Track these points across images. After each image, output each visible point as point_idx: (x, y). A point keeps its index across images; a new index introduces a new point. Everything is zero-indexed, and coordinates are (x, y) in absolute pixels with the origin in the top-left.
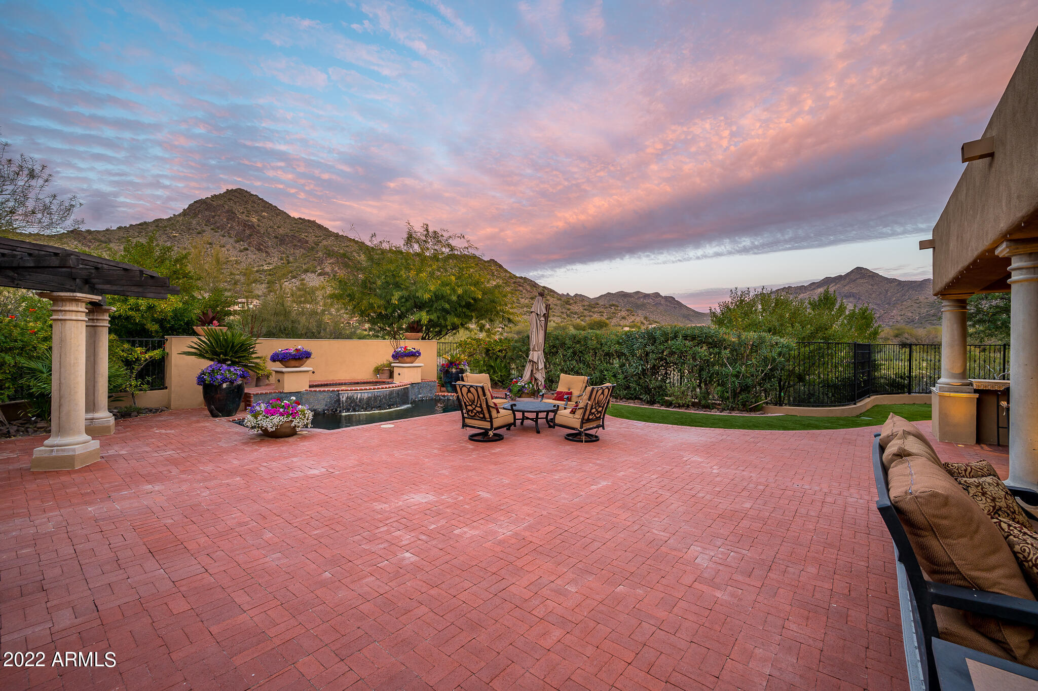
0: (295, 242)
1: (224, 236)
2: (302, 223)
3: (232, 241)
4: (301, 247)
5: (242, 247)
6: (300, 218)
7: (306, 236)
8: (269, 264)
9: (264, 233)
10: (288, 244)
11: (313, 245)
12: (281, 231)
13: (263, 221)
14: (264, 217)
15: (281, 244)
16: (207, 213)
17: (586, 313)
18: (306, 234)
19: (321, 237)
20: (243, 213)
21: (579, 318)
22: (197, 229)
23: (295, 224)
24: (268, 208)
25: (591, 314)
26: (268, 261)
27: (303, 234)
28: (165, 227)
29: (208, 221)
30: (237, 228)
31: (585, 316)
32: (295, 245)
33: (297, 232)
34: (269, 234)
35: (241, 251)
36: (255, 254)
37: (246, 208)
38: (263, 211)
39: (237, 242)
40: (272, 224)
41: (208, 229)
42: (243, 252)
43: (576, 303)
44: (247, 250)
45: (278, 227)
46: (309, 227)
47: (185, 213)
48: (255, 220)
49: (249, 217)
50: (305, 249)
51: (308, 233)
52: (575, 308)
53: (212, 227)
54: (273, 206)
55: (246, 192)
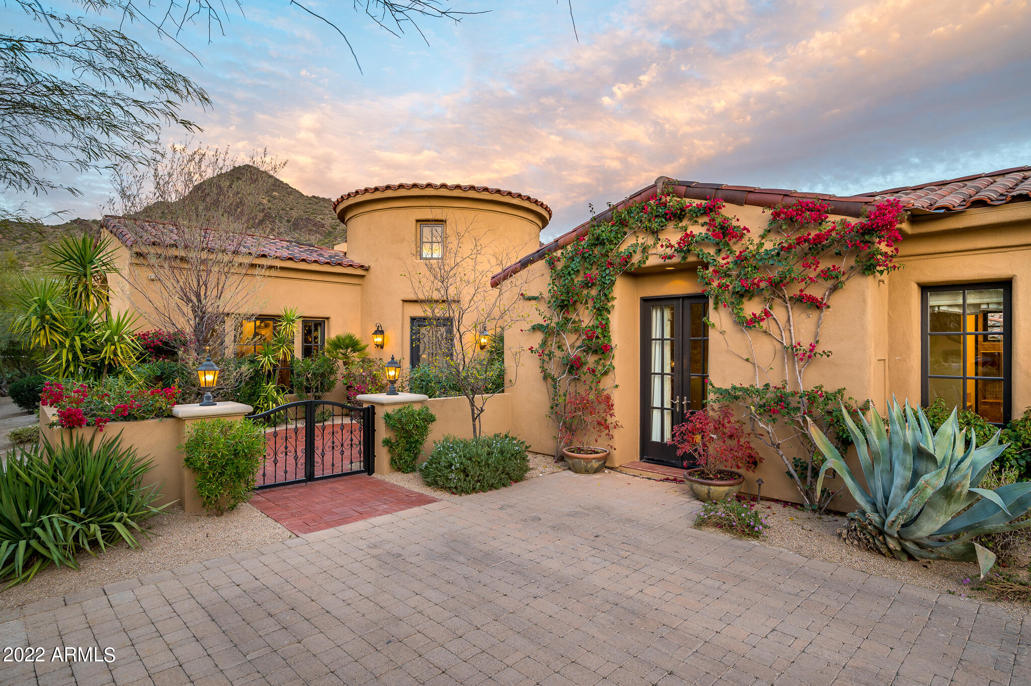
0: (310, 227)
2: (317, 203)
4: (316, 232)
6: (314, 197)
7: (322, 219)
9: (276, 216)
10: (302, 228)
12: (294, 213)
13: (274, 202)
14: (274, 198)
15: (294, 229)
18: (322, 216)
23: (309, 204)
24: (279, 186)
27: (319, 217)
33: (312, 214)
34: (281, 217)
38: (273, 190)
40: (283, 206)
45: (291, 209)
46: (326, 207)
48: (265, 201)
50: (321, 234)
51: (324, 214)
54: (284, 184)
55: (255, 168)
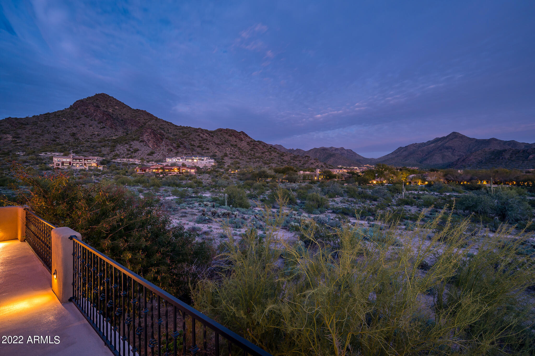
0: (133, 123)
1: (92, 120)
2: (137, 112)
3: (96, 123)
4: (135, 126)
5: (102, 126)
6: (137, 109)
8: (116, 135)
9: (115, 118)
11: (143, 124)
12: (125, 117)
13: (115, 111)
14: (116, 109)
15: (124, 124)
16: (83, 107)
17: (292, 161)
18: (139, 118)
19: (147, 120)
20: (104, 107)
21: (287, 164)
22: (76, 117)
23: (134, 112)
24: (118, 104)
25: (294, 161)
26: (116, 134)
27: (137, 118)
28: (59, 115)
29: (83, 112)
30: (99, 115)
31: (291, 163)
32: (133, 125)
33: (134, 117)
34: (118, 118)
35: (101, 129)
36: (109, 130)
37: (106, 104)
38: (115, 106)
39: (99, 123)
40: (120, 113)
41: (83, 116)
42: (102, 129)
43: (287, 155)
44: (105, 128)
45: (124, 115)
46: (142, 114)
47: (71, 107)
48: (111, 111)
49: (107, 109)
50: (137, 127)
52: (286, 158)
53: (85, 115)
54: (121, 102)
55: (107, 95)
